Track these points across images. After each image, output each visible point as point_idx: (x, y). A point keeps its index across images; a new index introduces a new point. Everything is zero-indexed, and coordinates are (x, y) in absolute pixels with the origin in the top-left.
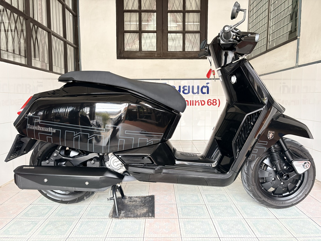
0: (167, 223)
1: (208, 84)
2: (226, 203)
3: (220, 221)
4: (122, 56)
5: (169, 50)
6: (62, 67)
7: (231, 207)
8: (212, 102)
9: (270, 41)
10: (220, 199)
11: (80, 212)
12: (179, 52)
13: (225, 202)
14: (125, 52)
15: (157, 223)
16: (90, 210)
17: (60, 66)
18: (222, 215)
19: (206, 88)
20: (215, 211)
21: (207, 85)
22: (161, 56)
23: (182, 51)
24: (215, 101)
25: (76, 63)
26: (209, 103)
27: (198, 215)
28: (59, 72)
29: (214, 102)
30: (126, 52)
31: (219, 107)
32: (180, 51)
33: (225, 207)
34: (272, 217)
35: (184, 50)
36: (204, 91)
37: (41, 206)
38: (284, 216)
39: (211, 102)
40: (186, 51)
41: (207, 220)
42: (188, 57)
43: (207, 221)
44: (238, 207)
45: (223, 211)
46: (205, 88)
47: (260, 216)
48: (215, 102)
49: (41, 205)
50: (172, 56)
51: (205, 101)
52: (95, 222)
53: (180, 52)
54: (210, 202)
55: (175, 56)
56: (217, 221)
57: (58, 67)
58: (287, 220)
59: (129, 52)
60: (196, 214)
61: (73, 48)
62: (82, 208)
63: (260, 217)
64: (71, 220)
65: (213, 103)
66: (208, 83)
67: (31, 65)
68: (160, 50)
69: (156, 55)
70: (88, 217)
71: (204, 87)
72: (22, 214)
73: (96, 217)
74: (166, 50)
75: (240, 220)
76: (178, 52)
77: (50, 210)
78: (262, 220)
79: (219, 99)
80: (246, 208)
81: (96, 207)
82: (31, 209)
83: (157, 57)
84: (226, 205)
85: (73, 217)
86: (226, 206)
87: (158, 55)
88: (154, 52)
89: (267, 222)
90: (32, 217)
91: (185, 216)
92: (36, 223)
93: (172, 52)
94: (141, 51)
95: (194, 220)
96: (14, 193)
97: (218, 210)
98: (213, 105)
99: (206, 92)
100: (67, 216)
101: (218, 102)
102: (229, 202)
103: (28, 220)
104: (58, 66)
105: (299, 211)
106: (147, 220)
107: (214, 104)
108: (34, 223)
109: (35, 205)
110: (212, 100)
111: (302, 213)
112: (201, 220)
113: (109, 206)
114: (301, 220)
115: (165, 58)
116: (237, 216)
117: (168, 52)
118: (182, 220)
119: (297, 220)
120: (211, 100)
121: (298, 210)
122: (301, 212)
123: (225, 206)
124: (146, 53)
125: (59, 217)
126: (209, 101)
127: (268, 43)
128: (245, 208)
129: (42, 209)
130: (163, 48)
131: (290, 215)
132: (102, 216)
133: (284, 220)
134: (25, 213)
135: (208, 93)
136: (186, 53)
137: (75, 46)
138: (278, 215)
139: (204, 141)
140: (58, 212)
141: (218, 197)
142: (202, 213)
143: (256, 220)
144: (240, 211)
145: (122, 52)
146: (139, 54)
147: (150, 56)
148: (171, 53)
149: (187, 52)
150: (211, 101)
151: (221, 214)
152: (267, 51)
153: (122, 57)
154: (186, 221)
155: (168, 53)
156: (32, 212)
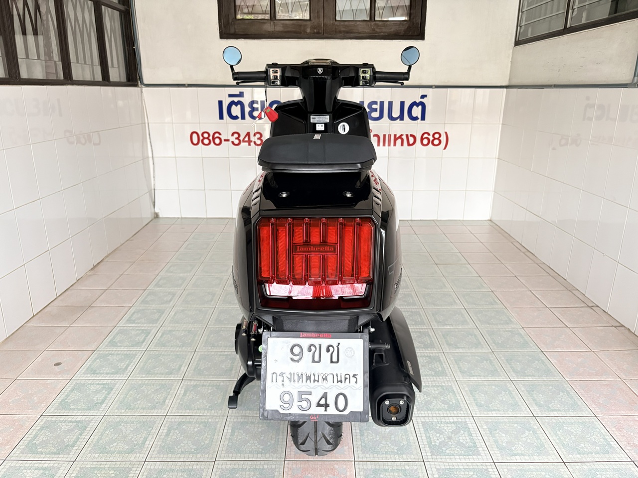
0: (330, 475)
1: (425, 98)
2: (455, 412)
3: (443, 469)
4: (232, 31)
5: (338, 18)
6: (94, 64)
7: (467, 428)
8: (431, 138)
9: (575, 7)
10: (444, 402)
11: (146, 439)
12: (361, 23)
13: (453, 411)
14: (238, 22)
15: (309, 475)
16: (167, 435)
17: (88, 61)
18: (448, 451)
19: (420, 107)
20: (432, 439)
21: (422, 100)
22: (320, 32)
23: (369, 19)
24: (437, 136)
25: (126, 47)
26: (425, 142)
27: (396, 451)
28: (88, 78)
29: (435, 139)
30: (240, 21)
31: (445, 148)
32: (364, 21)
33: (453, 425)
34: (553, 457)
35: (373, 18)
36: (414, 115)
37: (62, 422)
38: (579, 454)
39: (428, 139)
40: (376, 19)
41: (415, 468)
42: (382, 34)
43: (416, 470)
44: (482, 427)
45: (450, 438)
46: (418, 106)
47: (529, 456)
48: (438, 139)
49: (62, 419)
50: (344, 32)
51: (415, 135)
52: (177, 472)
53: (365, 23)
54: (422, 410)
55: (351, 33)
56: (438, 470)
57: (85, 65)
58: (585, 467)
59: (247, 21)
60: (392, 447)
61: (118, 12)
62: (150, 429)
63: (526, 459)
64: (125, 466)
65: (433, 141)
66: (423, 97)
67: (17, 76)
68: (319, 17)
69: (308, 30)
70: (162, 456)
71: (414, 104)
72: (22, 446)
73: (180, 458)
74: (332, 17)
75: (485, 468)
76: (358, 23)
77: (81, 434)
78: (531, 466)
79: (446, 133)
80: (498, 431)
81: (180, 424)
82: (42, 428)
83: (311, 33)
84: (455, 420)
85: (130, 455)
86: (456, 422)
87: (315, 29)
88: (305, 23)
89: (543, 474)
90: (43, 456)
91: (367, 453)
92: (53, 473)
93: (346, 23)
94: (275, 20)
95: (388, 466)
96: (7, 381)
97: (438, 435)
98: (433, 144)
99: (420, 117)
100: (119, 452)
101: (443, 139)
102: (461, 410)
103: (36, 465)
104: (85, 63)
105: (609, 440)
106: (288, 467)
107: (436, 142)
108: (47, 472)
109: (49, 418)
110: (431, 134)
111: (615, 447)
112: (403, 468)
113: (208, 421)
114: (613, 469)
115: (330, 36)
116: (480, 455)
117: (337, 23)
118: (361, 467)
119: (607, 467)
120: (429, 134)
121: (609, 438)
122: (613, 443)
123: (454, 423)
124: (285, 26)
125: (101, 455)
126: (426, 136)
127: (570, 11)
128: (496, 430)
129: (64, 431)
130: (326, 12)
131: (592, 453)
132: (193, 453)
133: (578, 467)
134: (28, 443)
135: (423, 118)
136: (378, 26)
137: (121, 7)
138: (565, 453)
139: (410, 222)
140: (98, 440)
141: (438, 394)
142: (403, 446)
143: (519, 468)
144: (486, 437)
145: (230, 21)
146: (269, 27)
147: (295, 32)
148: (342, 25)
149: (380, 23)
150: (429, 137)
151: (444, 449)
152: (566, 31)
153: (232, 34)
154: (370, 470)
155: (337, 25)
156: (45, 439)
